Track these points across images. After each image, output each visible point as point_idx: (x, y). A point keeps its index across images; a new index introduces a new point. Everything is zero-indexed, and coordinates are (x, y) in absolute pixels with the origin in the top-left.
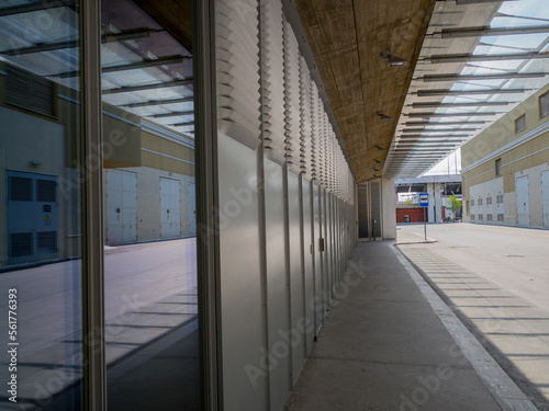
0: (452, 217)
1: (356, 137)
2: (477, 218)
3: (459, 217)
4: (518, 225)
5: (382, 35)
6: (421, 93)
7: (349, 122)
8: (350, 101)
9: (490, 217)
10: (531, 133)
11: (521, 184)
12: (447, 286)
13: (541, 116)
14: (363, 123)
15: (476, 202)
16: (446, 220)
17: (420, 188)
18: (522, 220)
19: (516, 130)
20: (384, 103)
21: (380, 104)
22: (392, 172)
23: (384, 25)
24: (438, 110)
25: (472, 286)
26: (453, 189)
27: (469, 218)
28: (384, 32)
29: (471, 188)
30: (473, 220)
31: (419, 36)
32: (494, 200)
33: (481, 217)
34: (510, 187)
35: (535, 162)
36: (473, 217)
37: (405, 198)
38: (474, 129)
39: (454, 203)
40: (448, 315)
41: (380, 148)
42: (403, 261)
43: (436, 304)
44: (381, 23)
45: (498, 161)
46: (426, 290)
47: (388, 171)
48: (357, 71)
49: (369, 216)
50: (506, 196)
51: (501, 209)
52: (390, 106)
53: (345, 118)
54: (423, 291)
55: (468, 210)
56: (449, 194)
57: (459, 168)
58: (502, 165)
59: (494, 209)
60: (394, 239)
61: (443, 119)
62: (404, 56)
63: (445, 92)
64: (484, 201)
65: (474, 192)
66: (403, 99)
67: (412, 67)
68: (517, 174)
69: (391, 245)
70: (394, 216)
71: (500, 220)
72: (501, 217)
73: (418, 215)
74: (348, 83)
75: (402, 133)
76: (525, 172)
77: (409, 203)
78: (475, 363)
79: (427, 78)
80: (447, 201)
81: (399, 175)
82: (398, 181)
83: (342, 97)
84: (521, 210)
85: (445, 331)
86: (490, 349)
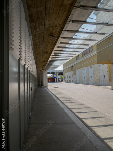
0: (61, 81)
1: (39, 58)
2: (67, 81)
3: (62, 81)
4: (77, 83)
5: (51, 29)
6: (58, 47)
7: (38, 54)
8: (39, 48)
9: (70, 81)
10: (80, 60)
11: (77, 73)
12: (63, 100)
13: (82, 56)
14: (42, 54)
15: (67, 77)
16: (59, 82)
17: (53, 73)
18: (77, 82)
19: (77, 59)
20: (48, 49)
21: (47, 49)
22: (47, 68)
23: (52, 26)
24: (62, 52)
25: (69, 99)
26: (61, 73)
27: (65, 81)
28: (52, 28)
29: (66, 73)
30: (66, 82)
31: (61, 31)
32: (71, 77)
33: (68, 81)
34: (75, 73)
35: (81, 67)
36: (66, 81)
37: (49, 76)
38: (70, 58)
39: (61, 77)
40: (65, 108)
41: (45, 62)
42: (50, 93)
43: (62, 105)
44: (51, 26)
45: (72, 67)
46: (58, 101)
47: (46, 68)
48: (43, 39)
49: (41, 80)
50: (74, 76)
51: (73, 79)
52: (49, 50)
53: (37, 53)
54: (57, 101)
55: (65, 79)
56: (60, 75)
57: (63, 68)
58: (73, 68)
59: (71, 79)
60: (47, 87)
61: (63, 55)
62: (56, 36)
63: (65, 47)
64: (69, 77)
65: (66, 74)
66: (53, 48)
67: (57, 40)
68: (77, 70)
69: (46, 88)
70: (47, 81)
71: (72, 82)
72: (73, 81)
73: (52, 80)
74: (39, 42)
75: (52, 58)
76: (79, 70)
77: (50, 77)
78: (75, 122)
79: (61, 43)
80: (59, 77)
81: (49, 69)
82: (48, 71)
83: (37, 46)
84: (77, 79)
85: (65, 113)
86: (78, 117)
